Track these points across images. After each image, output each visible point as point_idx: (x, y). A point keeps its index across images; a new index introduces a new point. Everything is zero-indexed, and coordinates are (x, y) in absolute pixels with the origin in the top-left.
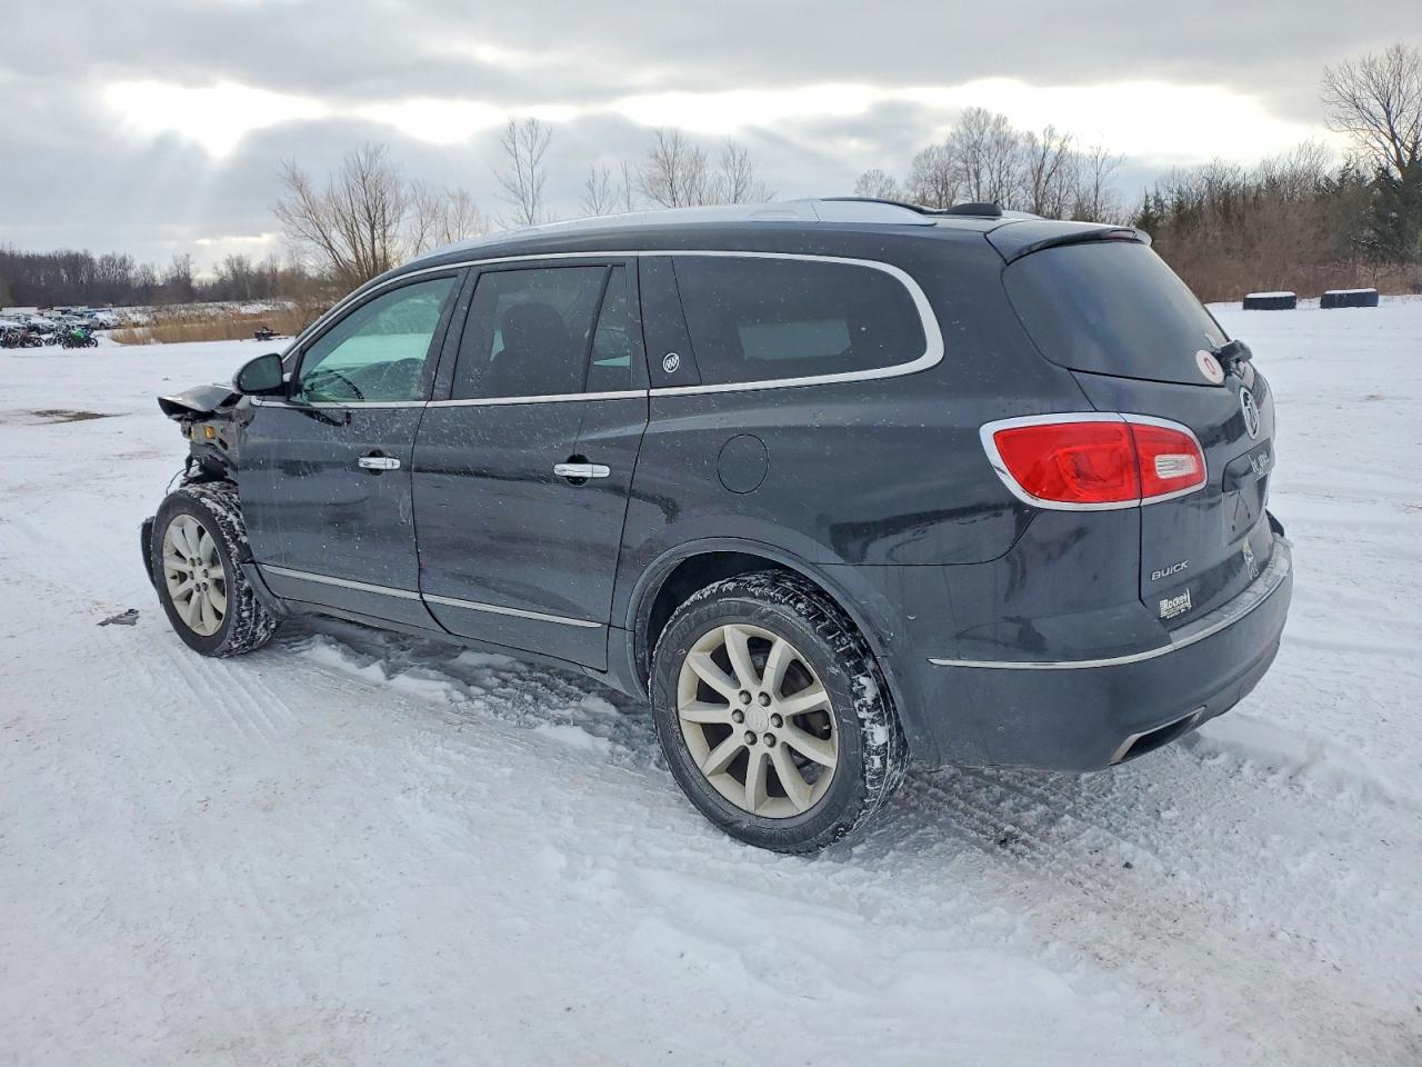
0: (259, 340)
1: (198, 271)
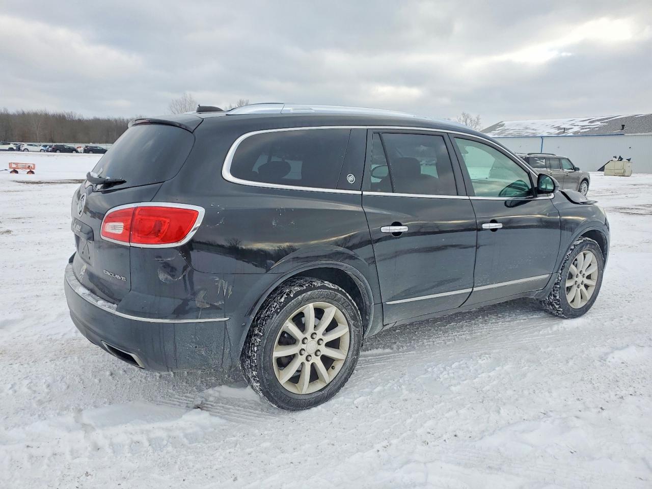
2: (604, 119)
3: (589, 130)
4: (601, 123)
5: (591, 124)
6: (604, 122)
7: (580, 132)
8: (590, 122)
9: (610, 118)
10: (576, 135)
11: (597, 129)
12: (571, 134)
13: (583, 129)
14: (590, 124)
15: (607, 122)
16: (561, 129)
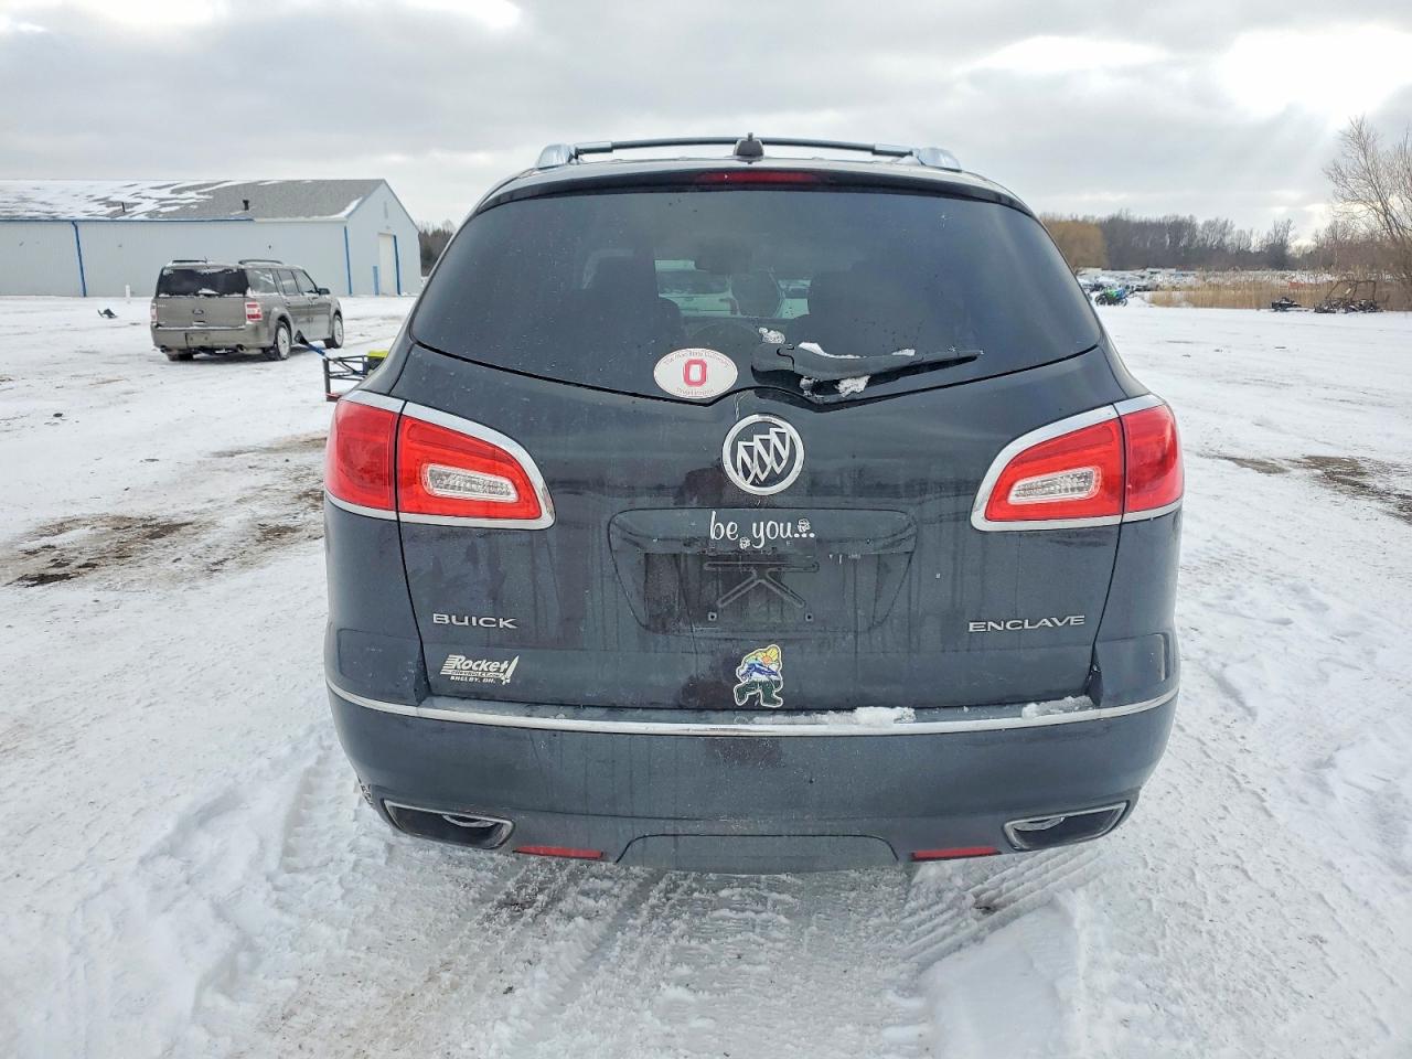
0: (1276, 311)
1: (1296, 237)
2: (200, 187)
3: (177, 207)
4: (198, 194)
5: (179, 196)
6: (204, 193)
7: (160, 213)
8: (173, 192)
9: (213, 185)
10: (153, 218)
11: (195, 207)
12: (142, 217)
13: (164, 206)
14: (174, 196)
15: (209, 193)
16: (114, 204)
